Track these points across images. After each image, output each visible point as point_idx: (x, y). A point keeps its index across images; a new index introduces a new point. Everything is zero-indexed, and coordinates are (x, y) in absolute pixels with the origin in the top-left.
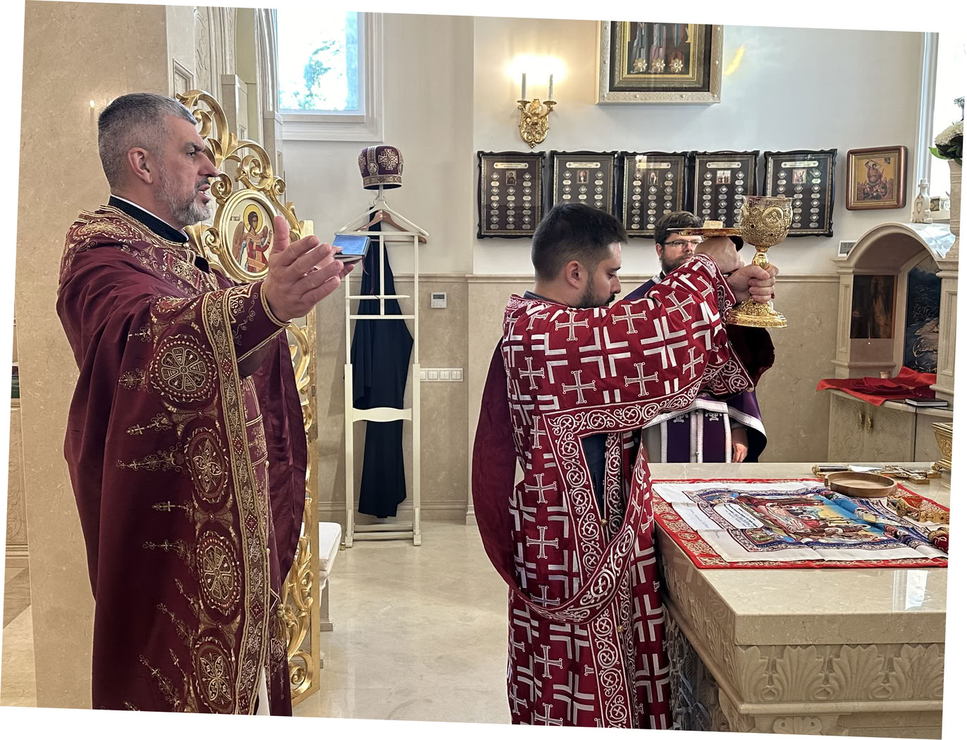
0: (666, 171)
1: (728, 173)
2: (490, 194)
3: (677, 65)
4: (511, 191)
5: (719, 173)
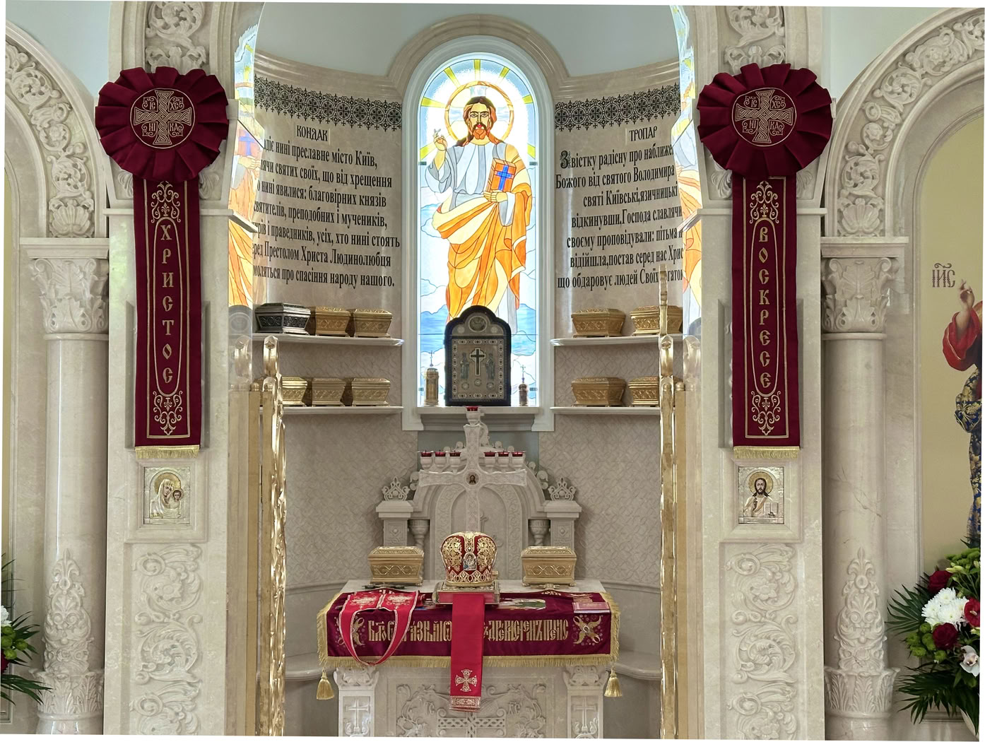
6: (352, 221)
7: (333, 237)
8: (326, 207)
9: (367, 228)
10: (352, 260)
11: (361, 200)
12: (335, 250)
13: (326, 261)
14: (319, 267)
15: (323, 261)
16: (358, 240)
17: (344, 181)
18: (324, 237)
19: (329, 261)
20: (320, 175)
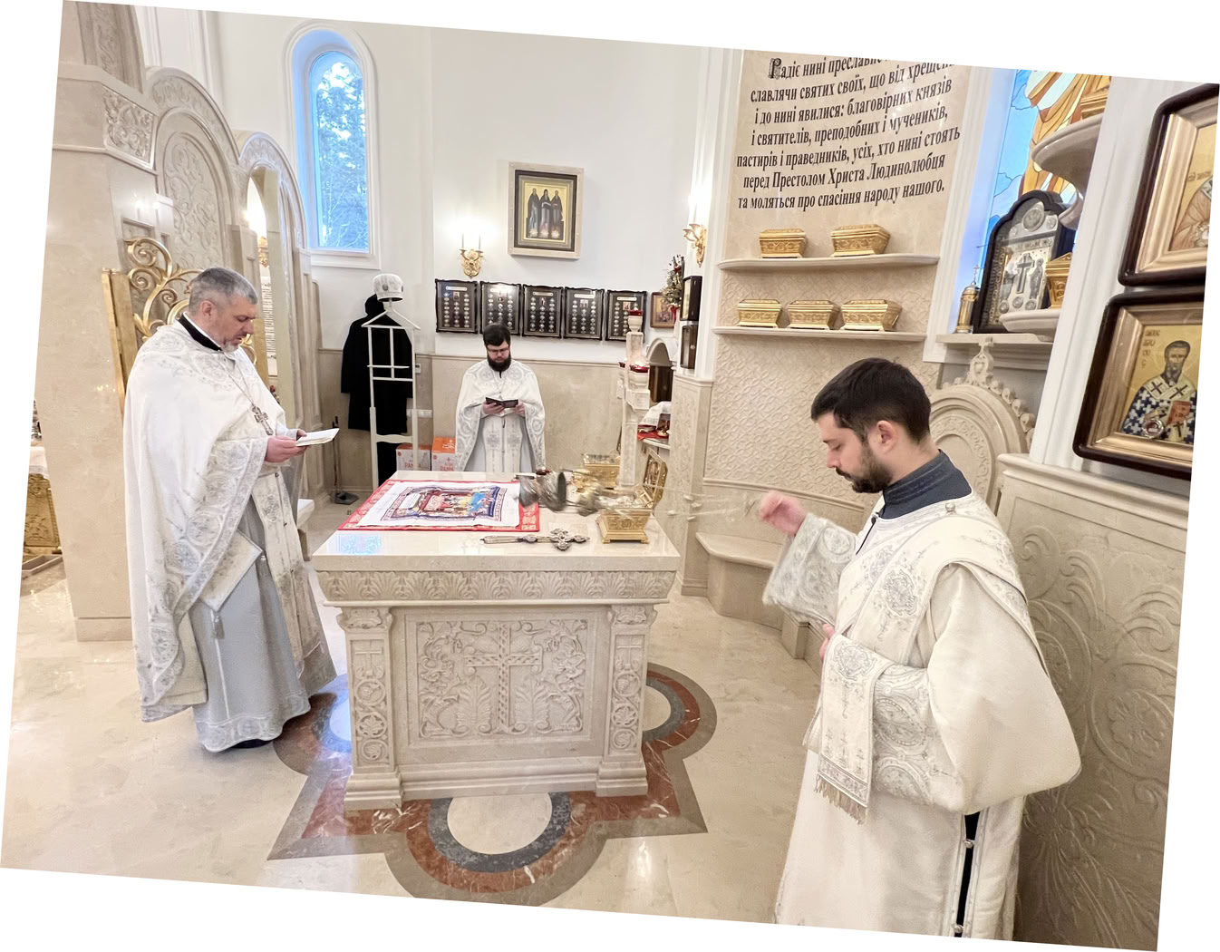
0: (550, 297)
1: (587, 302)
2: (443, 306)
3: (555, 234)
4: (457, 304)
5: (582, 301)
6: (903, 124)
7: (875, 150)
8: (868, 117)
9: (921, 127)
10: (896, 170)
11: (918, 94)
12: (875, 164)
13: (861, 179)
14: (849, 187)
15: (858, 178)
16: (907, 145)
17: (899, 78)
18: (862, 154)
19: (865, 178)
20: (866, 83)
